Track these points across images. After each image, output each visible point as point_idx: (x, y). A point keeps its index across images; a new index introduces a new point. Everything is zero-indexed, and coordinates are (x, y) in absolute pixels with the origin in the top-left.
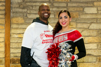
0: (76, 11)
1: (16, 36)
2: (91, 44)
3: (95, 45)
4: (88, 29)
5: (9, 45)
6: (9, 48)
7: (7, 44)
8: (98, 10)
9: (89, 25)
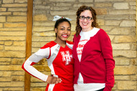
0: (105, 7)
1: (38, 34)
2: (122, 44)
3: (128, 45)
4: (119, 26)
5: (31, 44)
6: (31, 47)
7: (28, 42)
8: (129, 6)
9: (119, 22)
